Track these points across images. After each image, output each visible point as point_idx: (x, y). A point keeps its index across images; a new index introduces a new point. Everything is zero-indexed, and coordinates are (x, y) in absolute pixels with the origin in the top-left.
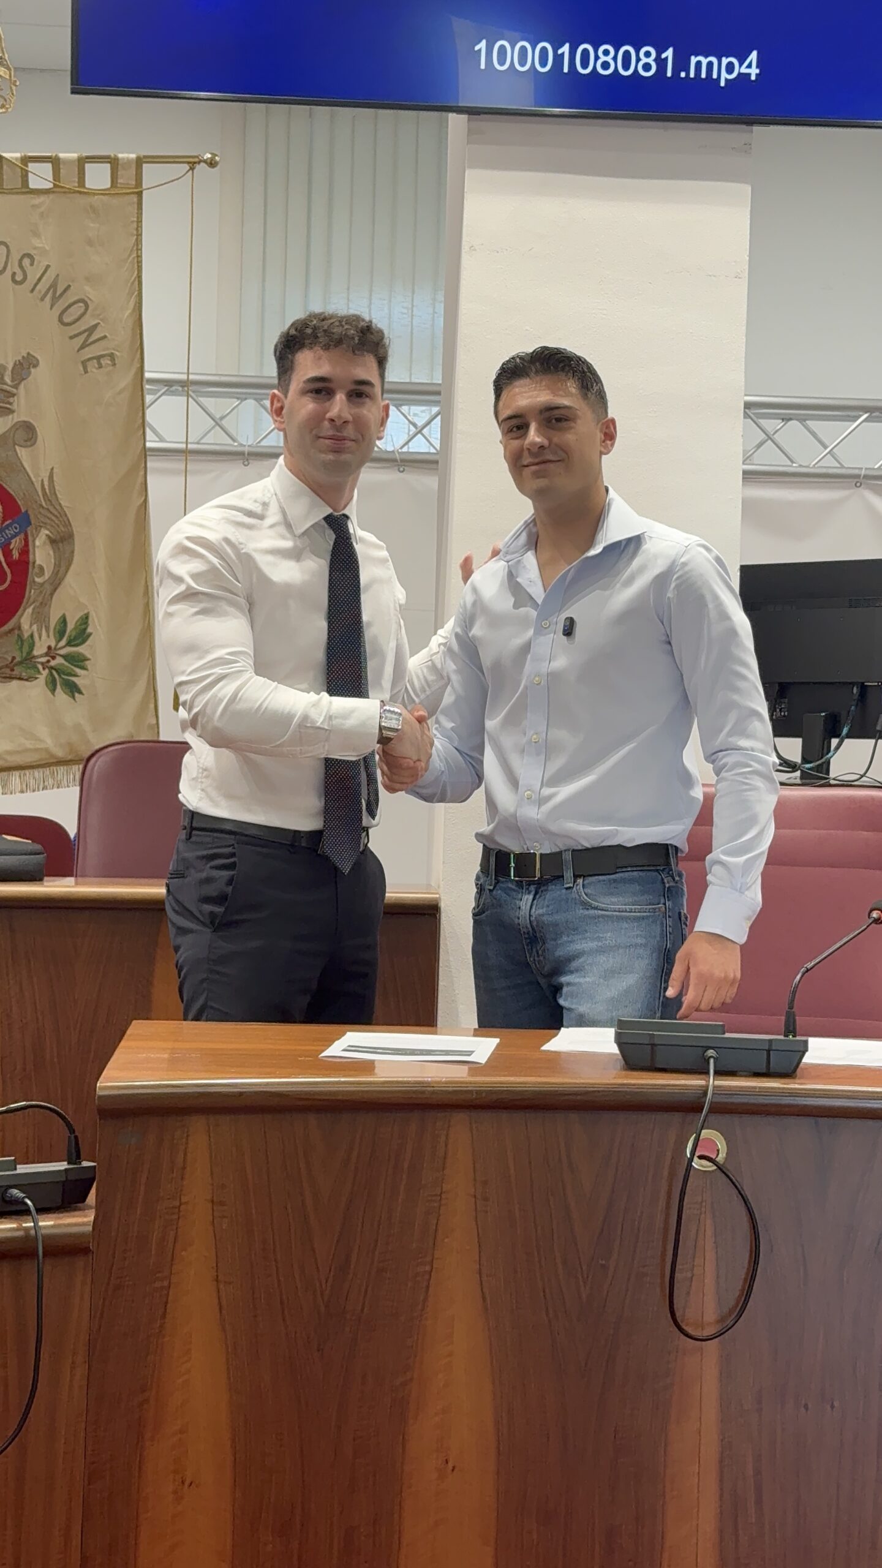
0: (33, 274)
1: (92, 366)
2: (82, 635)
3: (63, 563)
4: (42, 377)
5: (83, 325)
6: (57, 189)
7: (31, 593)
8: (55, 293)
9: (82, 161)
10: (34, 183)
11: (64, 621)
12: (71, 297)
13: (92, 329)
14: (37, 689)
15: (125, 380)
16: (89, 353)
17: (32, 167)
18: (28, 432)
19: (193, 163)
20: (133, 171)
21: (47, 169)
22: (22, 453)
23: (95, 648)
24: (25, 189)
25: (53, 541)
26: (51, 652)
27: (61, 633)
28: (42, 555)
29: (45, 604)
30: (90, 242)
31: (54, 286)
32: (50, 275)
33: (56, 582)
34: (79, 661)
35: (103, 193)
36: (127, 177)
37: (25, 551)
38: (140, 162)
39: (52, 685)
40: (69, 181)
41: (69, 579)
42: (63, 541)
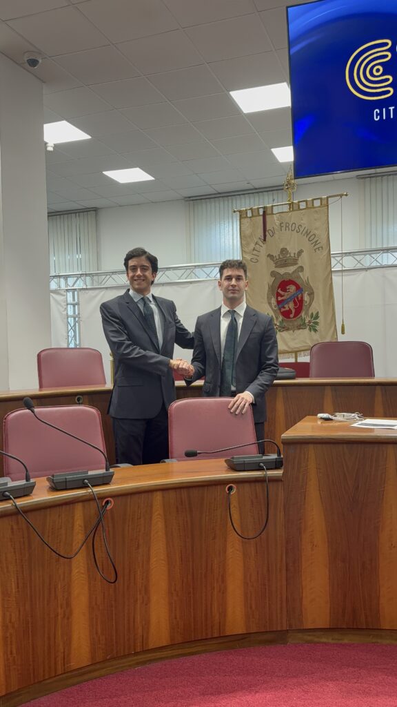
0: (302, 230)
1: (317, 250)
2: (317, 317)
3: (312, 300)
4: (304, 255)
5: (314, 241)
6: (307, 208)
7: (304, 308)
8: (307, 233)
9: (313, 200)
10: (301, 207)
11: (312, 314)
12: (311, 234)
13: (316, 242)
14: (307, 331)
15: (325, 253)
16: (315, 247)
17: (301, 204)
18: (301, 268)
19: (341, 196)
20: (326, 200)
21: (304, 204)
22: (300, 274)
23: (321, 320)
24: (299, 209)
25: (309, 294)
26: (310, 322)
27: (312, 317)
28: (306, 298)
29: (308, 310)
30: (316, 220)
31: (307, 232)
32: (306, 229)
33: (310, 304)
34: (317, 323)
35: (319, 207)
36: (324, 202)
37: (302, 298)
38: (327, 198)
39: (310, 330)
40: (310, 205)
41: (313, 303)
42: (311, 294)
